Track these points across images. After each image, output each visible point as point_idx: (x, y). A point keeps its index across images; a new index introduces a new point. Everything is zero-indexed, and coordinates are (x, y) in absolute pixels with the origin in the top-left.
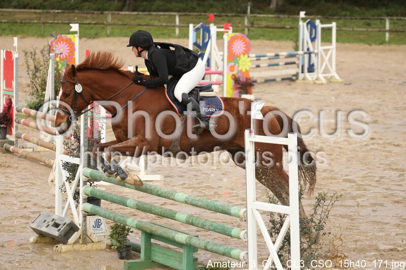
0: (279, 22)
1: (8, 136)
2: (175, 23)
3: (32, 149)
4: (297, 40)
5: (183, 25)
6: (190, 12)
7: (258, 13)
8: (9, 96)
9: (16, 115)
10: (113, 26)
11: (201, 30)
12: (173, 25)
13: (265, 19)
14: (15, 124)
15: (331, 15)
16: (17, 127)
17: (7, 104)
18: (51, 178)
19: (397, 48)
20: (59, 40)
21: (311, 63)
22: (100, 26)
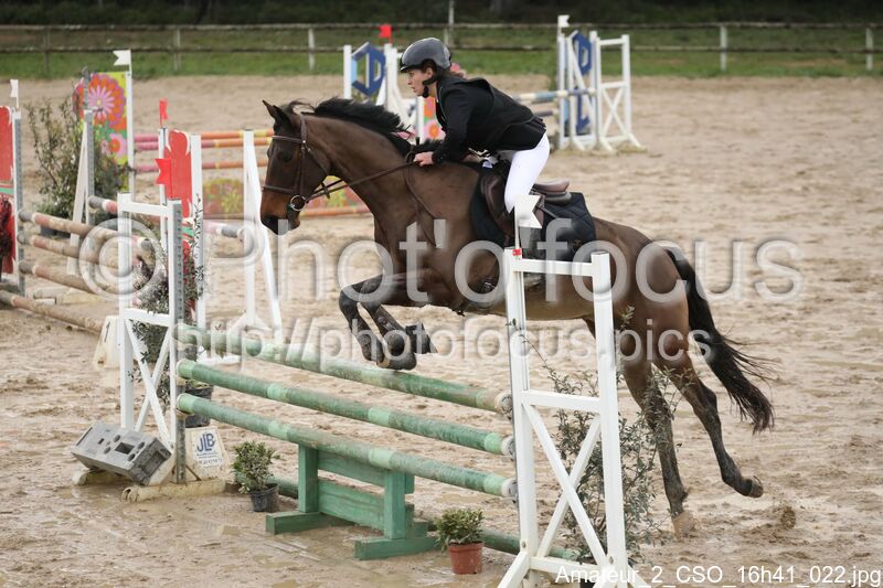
0: (509, 38)
1: (4, 275)
2: (307, 44)
3: (53, 300)
4: (555, 73)
5: (322, 48)
7: (469, 22)
8: (3, 195)
9: (21, 228)
10: (184, 54)
11: (367, 57)
12: (302, 48)
13: (482, 32)
14: (17, 246)
15: (611, 22)
16: (21, 251)
18: (98, 355)
19: (745, 83)
20: (93, 83)
21: (583, 117)
22: (159, 54)
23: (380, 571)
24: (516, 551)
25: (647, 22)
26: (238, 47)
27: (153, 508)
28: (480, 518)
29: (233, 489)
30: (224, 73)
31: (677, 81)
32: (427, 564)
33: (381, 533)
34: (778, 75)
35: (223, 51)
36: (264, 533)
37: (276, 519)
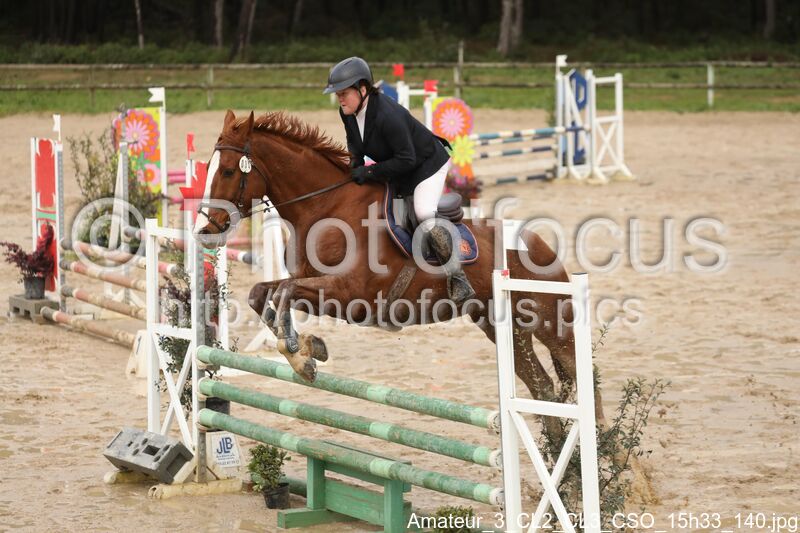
1: (47, 293)
3: (91, 316)
8: (48, 221)
9: (62, 255)
14: (59, 271)
16: (63, 276)
17: (44, 236)
18: (130, 366)
20: (131, 118)
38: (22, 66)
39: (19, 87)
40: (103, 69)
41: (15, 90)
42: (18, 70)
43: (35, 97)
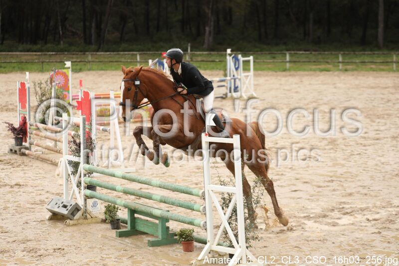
0: (210, 57)
1: (24, 143)
2: (137, 59)
3: (41, 152)
4: (225, 70)
5: (142, 61)
6: (147, 51)
7: (195, 51)
8: (24, 115)
9: (30, 128)
10: (92, 63)
11: (158, 64)
12: (135, 61)
13: (200, 55)
14: (28, 134)
15: (247, 51)
16: (30, 137)
17: (23, 121)
18: (57, 173)
19: (295, 74)
20: (57, 74)
21: (236, 86)
22: (83, 63)
23: (157, 251)
24: (205, 243)
25: (261, 51)
26: (112, 60)
27: (75, 228)
28: (193, 231)
29: (104, 221)
30: (107, 70)
31: (271, 73)
32: (174, 248)
33: (157, 237)
34: (308, 71)
35: (105, 62)
36: (115, 237)
37: (119, 232)
38: (14, 53)
39: (13, 61)
40: (46, 55)
41: (12, 62)
42: (13, 55)
43: (20, 66)
